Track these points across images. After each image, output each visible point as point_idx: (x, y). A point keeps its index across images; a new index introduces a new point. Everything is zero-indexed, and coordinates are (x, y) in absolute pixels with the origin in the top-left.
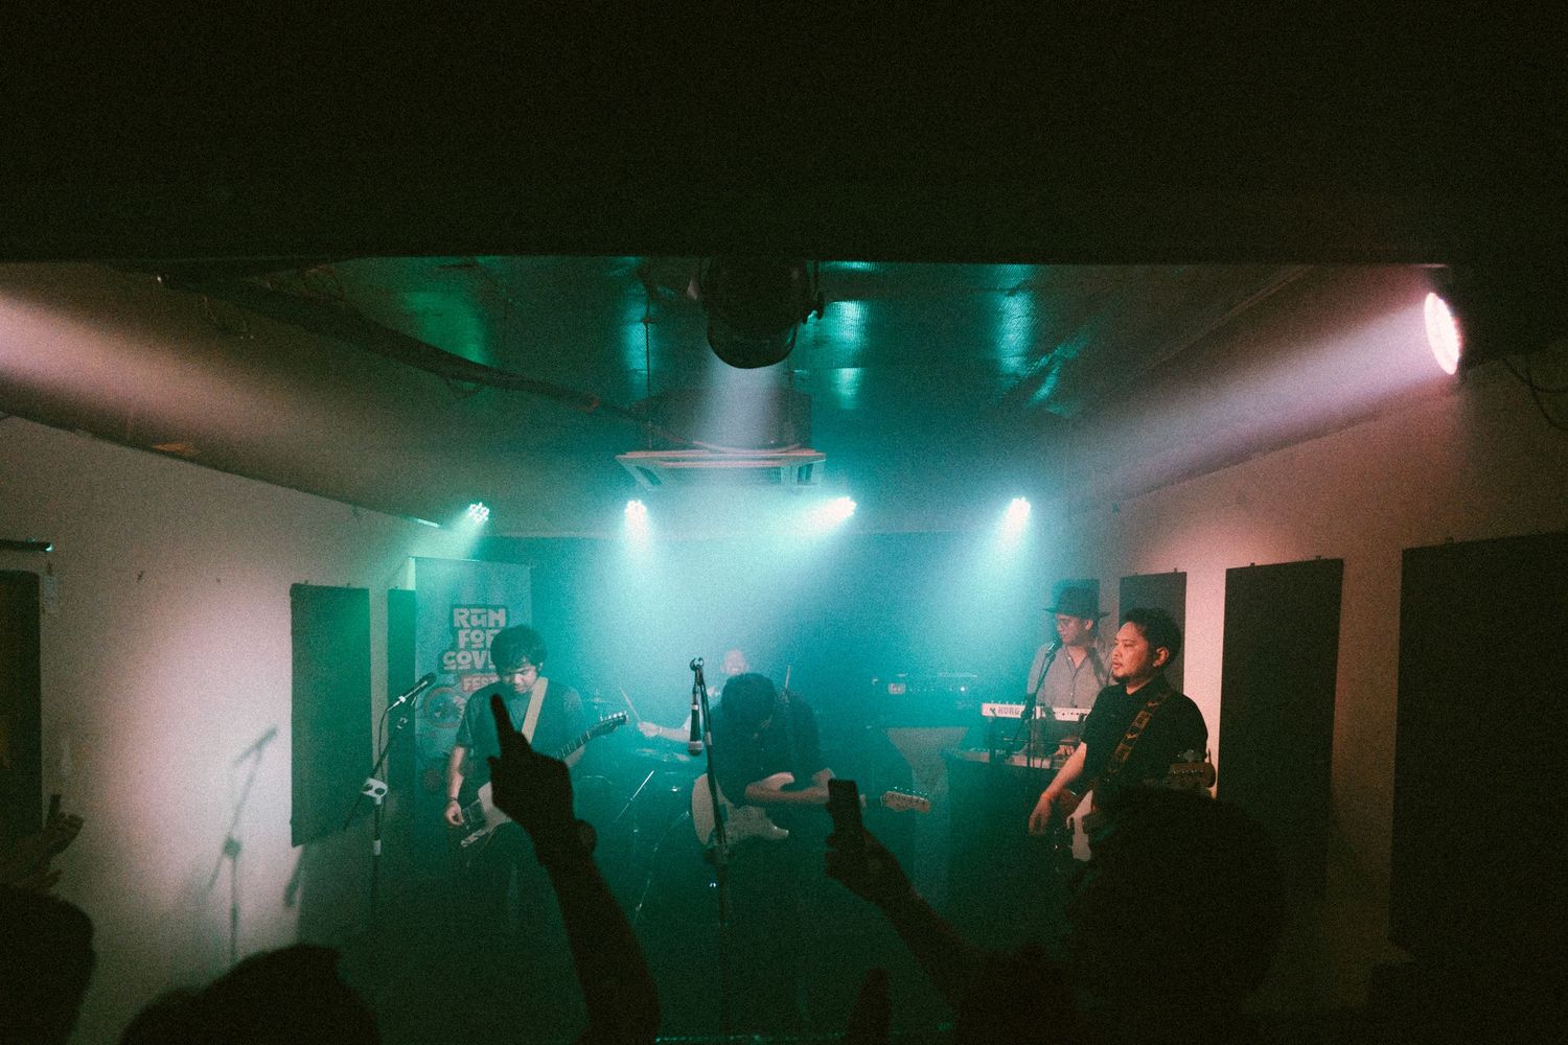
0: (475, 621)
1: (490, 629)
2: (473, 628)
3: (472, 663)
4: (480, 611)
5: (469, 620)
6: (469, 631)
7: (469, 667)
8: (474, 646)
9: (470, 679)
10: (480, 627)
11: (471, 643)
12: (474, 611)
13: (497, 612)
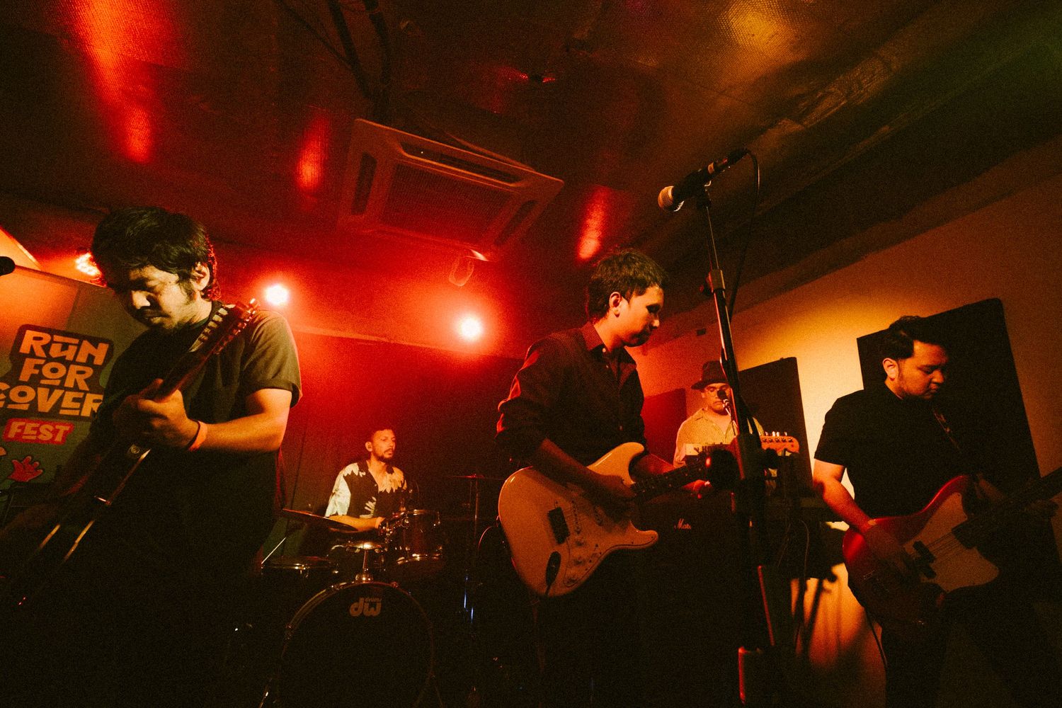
0: (55, 351)
1: (79, 364)
2: (49, 359)
3: (34, 403)
4: (67, 340)
5: (46, 348)
6: (42, 362)
7: (26, 407)
8: (43, 382)
9: (22, 424)
10: (62, 360)
11: (41, 376)
12: (57, 338)
13: (96, 347)
